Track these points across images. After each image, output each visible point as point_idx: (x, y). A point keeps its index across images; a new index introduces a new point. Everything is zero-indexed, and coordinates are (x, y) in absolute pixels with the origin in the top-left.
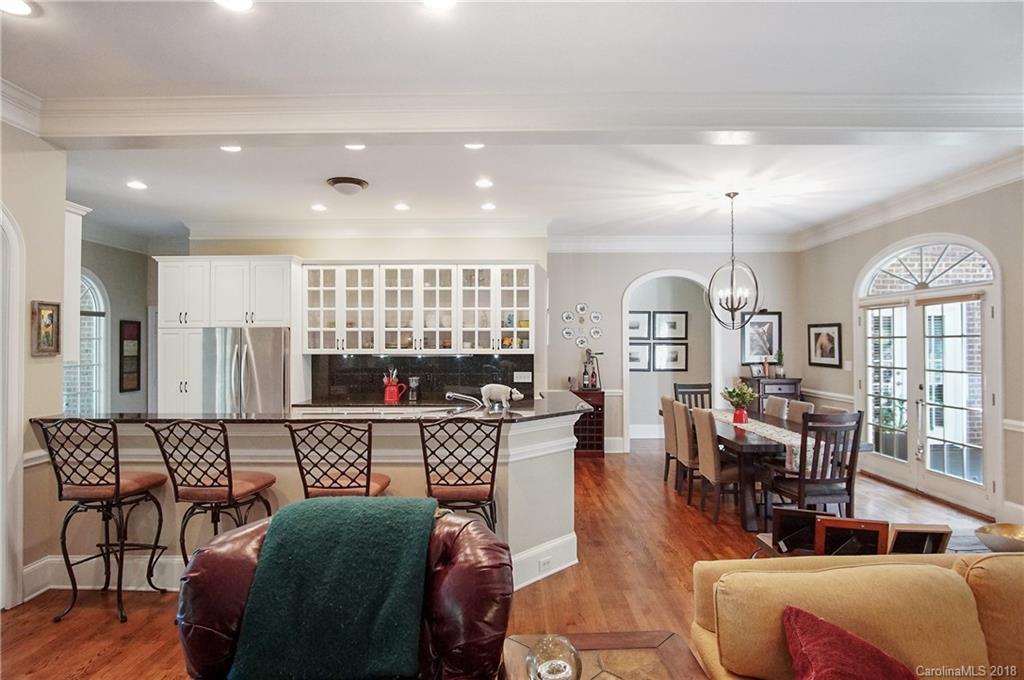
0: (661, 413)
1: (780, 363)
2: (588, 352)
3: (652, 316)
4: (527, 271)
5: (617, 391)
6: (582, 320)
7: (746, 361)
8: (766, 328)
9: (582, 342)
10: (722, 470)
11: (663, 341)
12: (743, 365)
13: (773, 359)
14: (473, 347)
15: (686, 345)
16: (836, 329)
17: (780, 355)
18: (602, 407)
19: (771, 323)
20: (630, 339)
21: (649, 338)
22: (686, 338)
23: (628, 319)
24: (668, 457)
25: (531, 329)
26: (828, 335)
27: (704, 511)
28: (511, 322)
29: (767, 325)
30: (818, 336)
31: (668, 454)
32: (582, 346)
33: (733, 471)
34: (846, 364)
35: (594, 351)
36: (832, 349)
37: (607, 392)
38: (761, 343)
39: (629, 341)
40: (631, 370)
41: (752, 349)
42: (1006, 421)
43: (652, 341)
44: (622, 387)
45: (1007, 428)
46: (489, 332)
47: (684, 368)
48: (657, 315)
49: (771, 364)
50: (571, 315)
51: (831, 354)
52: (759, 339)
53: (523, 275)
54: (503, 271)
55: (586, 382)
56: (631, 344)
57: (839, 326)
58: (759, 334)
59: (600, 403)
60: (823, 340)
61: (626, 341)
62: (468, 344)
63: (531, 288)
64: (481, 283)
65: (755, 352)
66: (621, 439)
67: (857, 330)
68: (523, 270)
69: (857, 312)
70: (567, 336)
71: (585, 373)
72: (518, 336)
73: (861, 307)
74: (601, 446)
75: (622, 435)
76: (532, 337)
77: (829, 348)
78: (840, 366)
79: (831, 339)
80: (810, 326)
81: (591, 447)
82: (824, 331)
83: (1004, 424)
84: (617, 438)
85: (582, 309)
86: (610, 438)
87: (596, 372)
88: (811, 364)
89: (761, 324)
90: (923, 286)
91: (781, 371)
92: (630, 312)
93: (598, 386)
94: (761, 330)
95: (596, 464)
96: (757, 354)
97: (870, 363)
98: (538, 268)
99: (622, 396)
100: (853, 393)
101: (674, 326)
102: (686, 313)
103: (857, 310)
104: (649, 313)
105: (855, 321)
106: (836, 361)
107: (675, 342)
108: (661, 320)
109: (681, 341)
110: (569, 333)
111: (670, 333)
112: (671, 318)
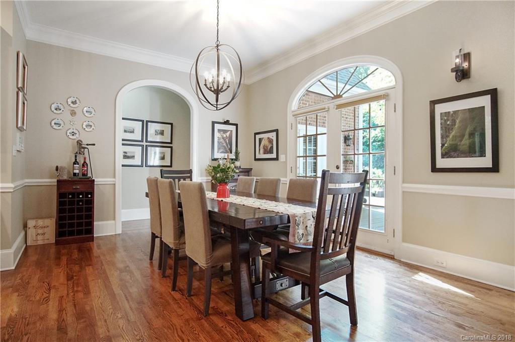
0: (147, 195)
1: (237, 159)
2: (79, 143)
3: (145, 124)
5: (109, 180)
6: (73, 113)
7: (215, 157)
8: (228, 134)
9: (73, 134)
10: (213, 250)
11: (154, 144)
12: (212, 160)
13: (233, 156)
15: (171, 148)
16: (274, 133)
17: (237, 154)
18: (92, 193)
19: (232, 131)
20: (123, 140)
21: (142, 141)
22: (171, 143)
23: (121, 125)
24: (154, 236)
26: (268, 138)
27: (190, 295)
29: (229, 132)
30: (260, 140)
31: (153, 234)
32: (74, 137)
33: (225, 250)
34: (282, 157)
35: (85, 142)
36: (272, 147)
37: (98, 180)
38: (225, 144)
39: (122, 142)
40: (123, 166)
41: (219, 149)
42: (405, 185)
43: (145, 143)
44: (114, 177)
45: (404, 190)
47: (169, 165)
48: (149, 124)
50: (61, 107)
51: (271, 152)
52: (223, 142)
55: (77, 171)
56: (123, 144)
57: (277, 131)
58: (223, 138)
59: (90, 190)
60: (265, 142)
61: (119, 142)
65: (221, 151)
66: (113, 222)
67: (290, 133)
70: (55, 127)
71: (76, 162)
73: (294, 116)
74: (90, 231)
75: (114, 219)
77: (270, 147)
78: (277, 159)
79: (270, 141)
80: (255, 134)
81: (80, 232)
82: (266, 136)
83: (402, 187)
84: (109, 222)
85: (74, 103)
86: (100, 223)
87: (87, 161)
88: (256, 159)
89: (225, 131)
90: (338, 96)
91: (238, 164)
92: (123, 119)
93: (89, 175)
94: (225, 136)
95: (80, 250)
96: (221, 153)
99: (115, 184)
100: (286, 177)
101: (162, 133)
102: (172, 124)
103: (290, 119)
104: (143, 121)
105: (289, 126)
106: (274, 156)
107: (163, 145)
108: (153, 128)
109: (168, 145)
110: (59, 125)
111: (158, 138)
112: (158, 127)
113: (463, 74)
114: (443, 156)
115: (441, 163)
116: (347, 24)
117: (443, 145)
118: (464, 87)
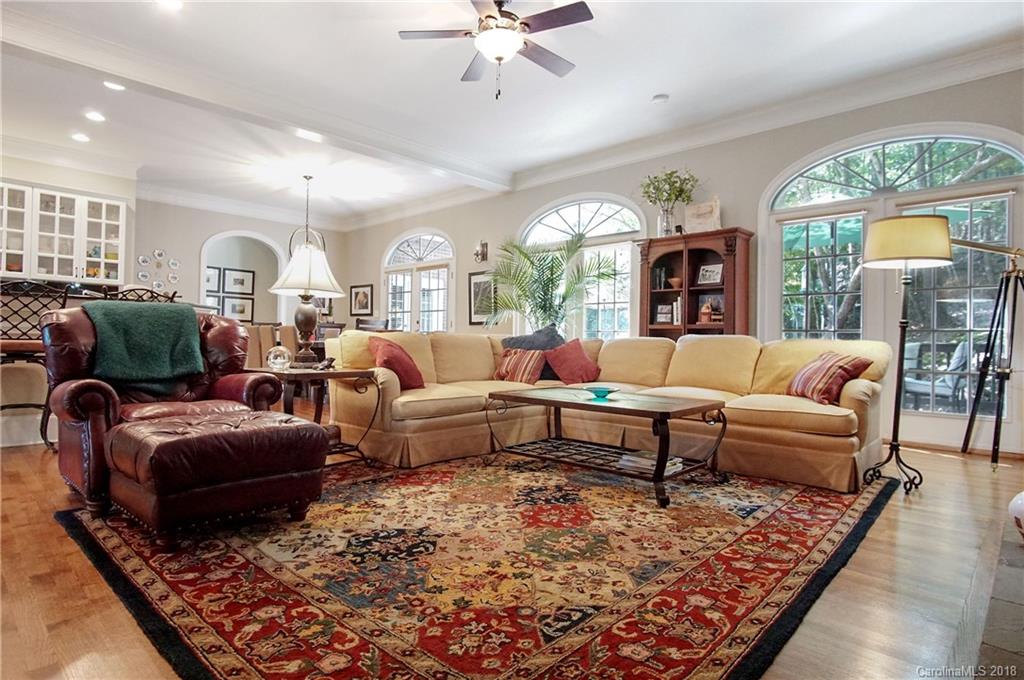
1: (330, 314)
3: (222, 273)
4: (118, 207)
6: (159, 265)
9: (159, 285)
11: (232, 295)
13: (325, 311)
14: (50, 272)
15: (253, 299)
16: (369, 288)
17: (330, 308)
21: (218, 292)
22: (252, 294)
25: (121, 262)
28: (97, 253)
30: (357, 294)
32: (161, 289)
34: (375, 312)
36: (367, 303)
39: (206, 293)
43: (221, 294)
46: (72, 260)
47: (250, 319)
48: (227, 272)
49: (324, 315)
50: (148, 260)
53: (113, 211)
54: (90, 203)
57: (372, 286)
60: (360, 297)
62: (44, 270)
63: (122, 222)
64: (62, 210)
67: (383, 289)
68: (114, 206)
69: (383, 276)
70: (142, 279)
72: (106, 268)
73: (386, 272)
76: (121, 269)
78: (371, 315)
79: (366, 296)
80: (352, 287)
82: (361, 290)
85: (160, 255)
88: (351, 314)
91: (330, 319)
97: (390, 310)
98: (128, 208)
101: (242, 282)
102: (253, 272)
104: (220, 269)
105: (382, 282)
106: (368, 311)
107: (243, 296)
108: (230, 276)
109: (249, 296)
110: (145, 276)
111: (238, 289)
112: (239, 275)
114: (475, 313)
115: (474, 318)
117: (475, 304)
118: (482, 267)
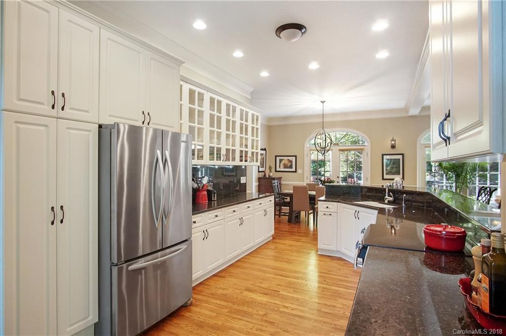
46: (248, 152)
54: (252, 115)
57: (295, 156)
60: (285, 162)
63: (259, 126)
67: (306, 158)
78: (296, 172)
80: (277, 156)
82: (285, 158)
88: (277, 171)
90: (337, 144)
100: (304, 182)
103: (306, 151)
105: (305, 155)
113: (393, 147)
114: (386, 174)
115: (386, 177)
116: (345, 114)
117: (386, 170)
118: (393, 151)
